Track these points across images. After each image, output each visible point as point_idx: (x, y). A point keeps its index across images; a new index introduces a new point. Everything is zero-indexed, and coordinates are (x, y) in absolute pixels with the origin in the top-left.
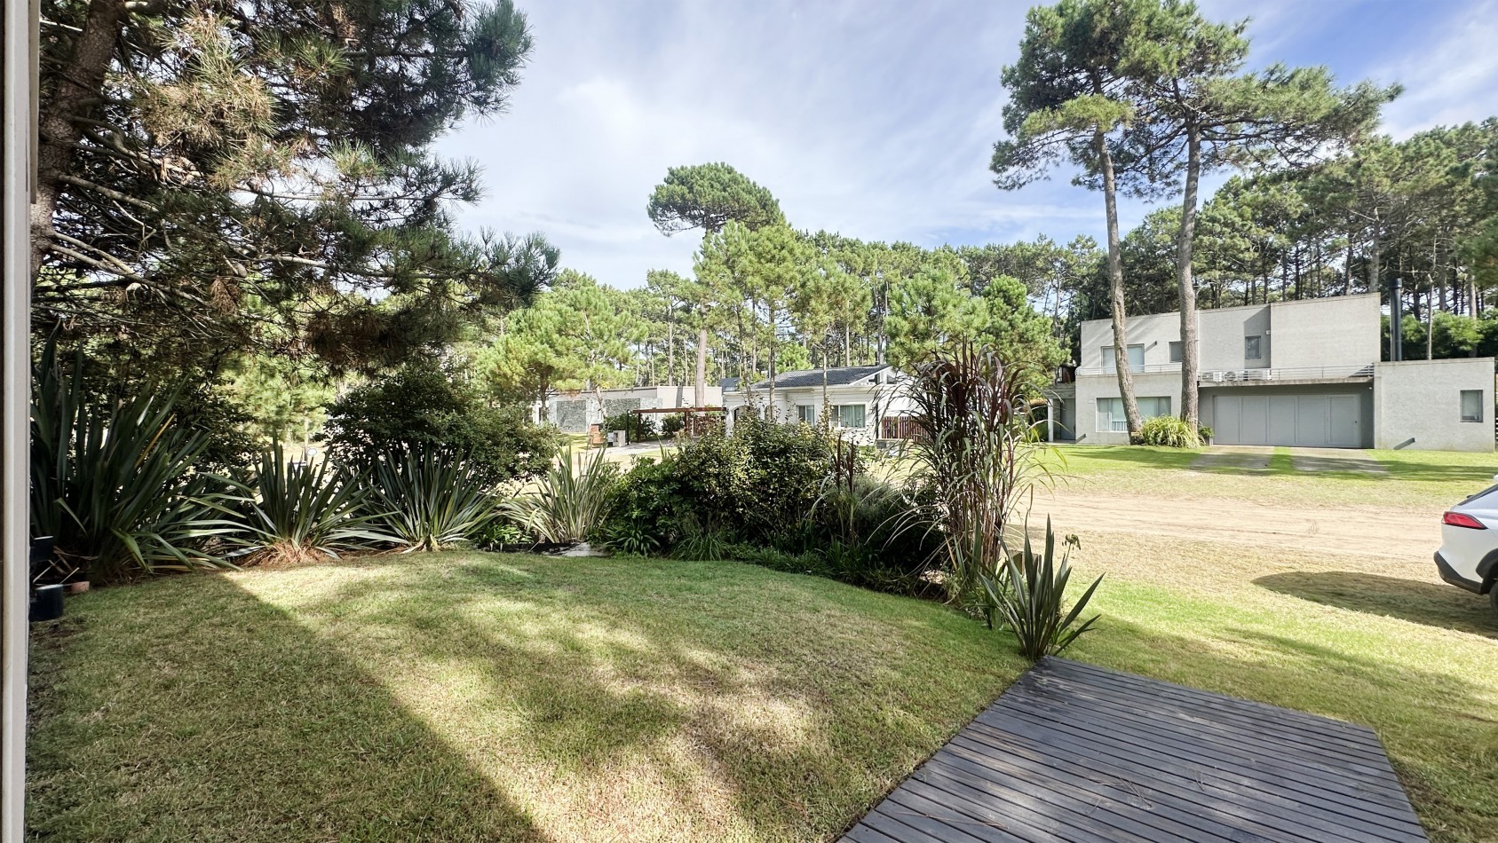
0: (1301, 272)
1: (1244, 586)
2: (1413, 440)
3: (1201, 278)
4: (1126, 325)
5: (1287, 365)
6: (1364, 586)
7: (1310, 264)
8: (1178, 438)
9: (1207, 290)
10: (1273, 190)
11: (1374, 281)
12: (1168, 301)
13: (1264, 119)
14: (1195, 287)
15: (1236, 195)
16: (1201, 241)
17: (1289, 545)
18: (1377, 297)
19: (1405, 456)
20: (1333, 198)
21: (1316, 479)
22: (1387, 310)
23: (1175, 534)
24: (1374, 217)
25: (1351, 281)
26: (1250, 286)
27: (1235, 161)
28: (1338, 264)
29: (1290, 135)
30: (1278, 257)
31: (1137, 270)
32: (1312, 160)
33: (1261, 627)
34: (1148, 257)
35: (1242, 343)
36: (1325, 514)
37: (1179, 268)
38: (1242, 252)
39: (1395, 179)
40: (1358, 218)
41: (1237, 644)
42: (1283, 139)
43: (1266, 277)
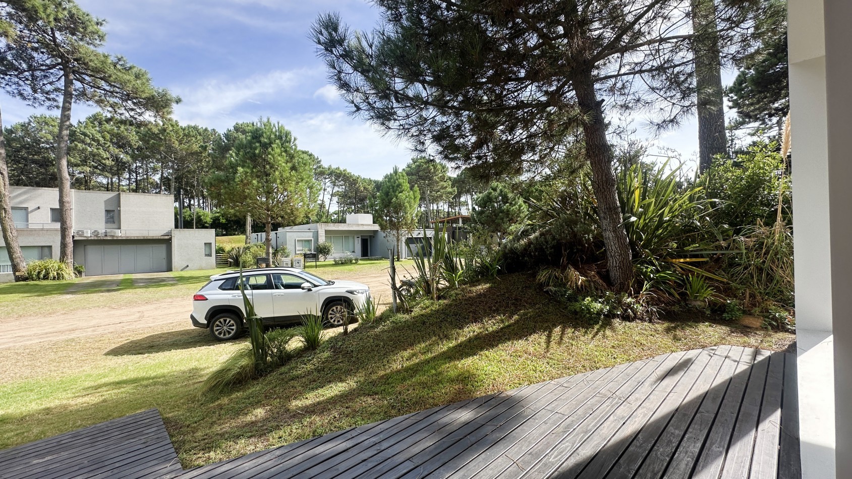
0: (139, 178)
1: (98, 358)
2: (188, 266)
3: (77, 171)
4: (10, 192)
5: (130, 228)
6: (163, 339)
7: (143, 175)
8: (58, 274)
9: (81, 178)
10: (122, 128)
11: (173, 190)
12: (52, 181)
13: (115, 84)
14: (72, 175)
15: (100, 123)
16: (76, 146)
17: (128, 327)
18: (172, 197)
19: (185, 274)
20: (153, 143)
21: (145, 289)
22: (177, 204)
23: (50, 339)
24: (172, 158)
25: (163, 188)
26: (110, 181)
27: (97, 102)
28: (157, 178)
29: (130, 100)
30: (126, 167)
31: (23, 153)
32: (141, 118)
33: (107, 379)
34: (33, 146)
35: (103, 213)
36: (149, 307)
37: (59, 158)
38: (105, 159)
39: (180, 143)
40: (165, 157)
41: (89, 396)
42: (126, 101)
43: (119, 177)
